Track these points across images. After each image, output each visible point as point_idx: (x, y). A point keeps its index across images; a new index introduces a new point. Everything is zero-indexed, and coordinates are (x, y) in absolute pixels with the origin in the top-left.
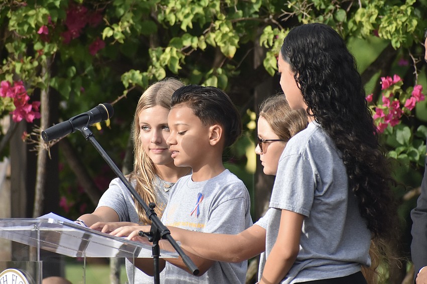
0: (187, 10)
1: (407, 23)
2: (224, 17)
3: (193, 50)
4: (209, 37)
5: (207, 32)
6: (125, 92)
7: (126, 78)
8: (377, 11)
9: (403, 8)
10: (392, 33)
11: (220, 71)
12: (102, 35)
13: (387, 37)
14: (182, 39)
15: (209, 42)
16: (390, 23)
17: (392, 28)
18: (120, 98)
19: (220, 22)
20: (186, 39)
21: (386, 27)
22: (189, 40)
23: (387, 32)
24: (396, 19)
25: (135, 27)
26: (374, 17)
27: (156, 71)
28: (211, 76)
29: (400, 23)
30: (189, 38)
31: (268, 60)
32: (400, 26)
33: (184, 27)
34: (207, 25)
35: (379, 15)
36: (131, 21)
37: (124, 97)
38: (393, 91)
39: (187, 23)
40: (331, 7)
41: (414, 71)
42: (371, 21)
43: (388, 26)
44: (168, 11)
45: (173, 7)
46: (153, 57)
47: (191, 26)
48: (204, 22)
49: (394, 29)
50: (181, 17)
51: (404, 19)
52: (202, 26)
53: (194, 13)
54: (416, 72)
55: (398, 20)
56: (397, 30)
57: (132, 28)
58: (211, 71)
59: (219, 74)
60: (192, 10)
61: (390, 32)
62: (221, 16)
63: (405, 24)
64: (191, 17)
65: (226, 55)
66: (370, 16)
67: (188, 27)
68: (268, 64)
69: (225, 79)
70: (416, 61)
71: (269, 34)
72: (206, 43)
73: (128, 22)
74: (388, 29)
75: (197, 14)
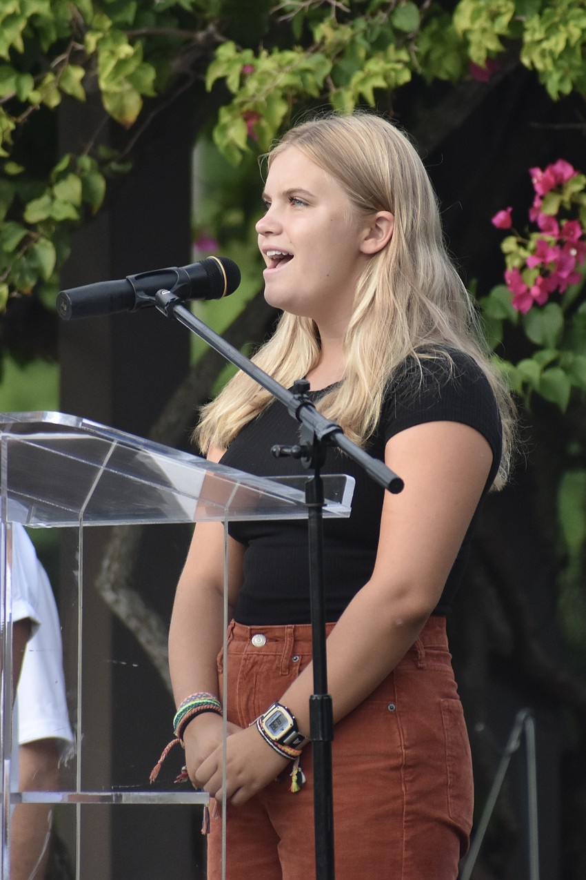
0: (11, 7)
2: (107, 23)
3: (31, 109)
4: (68, 75)
5: (61, 64)
8: (511, 6)
10: (556, 56)
11: (86, 162)
13: (545, 65)
15: (69, 90)
16: (551, 30)
17: (557, 43)
19: (100, 35)
21: (540, 42)
22: (12, 81)
23: (543, 54)
24: (565, 22)
26: (505, 20)
28: (63, 176)
29: (577, 32)
30: (9, 77)
31: (225, 128)
32: (576, 41)
34: (61, 46)
35: (516, 13)
38: (566, 198)
39: (9, 39)
42: (497, 29)
43: (547, 38)
47: (20, 45)
48: (53, 37)
49: (562, 46)
52: (45, 48)
53: (29, 13)
55: (572, 24)
56: (568, 48)
58: (63, 165)
59: (83, 170)
60: (23, 6)
61: (552, 53)
62: (99, 21)
64: (21, 24)
66: (495, 16)
67: (12, 49)
68: (224, 136)
69: (99, 184)
71: (230, 61)
72: (61, 91)
74: (545, 45)
75: (35, 17)
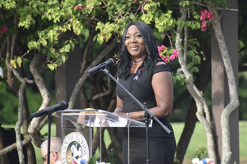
0: (57, 14)
1: (168, 21)
2: (74, 17)
3: (61, 32)
4: (68, 26)
5: (66, 24)
6: (28, 51)
7: (30, 45)
8: (152, 16)
9: (166, 15)
11: (71, 41)
12: (18, 26)
14: (54, 27)
15: (68, 29)
16: (160, 21)
17: (162, 24)
18: (25, 54)
19: (73, 19)
20: (56, 27)
21: (158, 23)
24: (163, 20)
25: (33, 21)
27: (42, 42)
28: (67, 44)
29: (165, 22)
30: (57, 26)
31: (99, 37)
32: (165, 23)
33: (55, 21)
34: (66, 20)
35: (153, 17)
36: (31, 19)
37: (28, 53)
39: (57, 19)
40: (128, 13)
41: (170, 42)
42: (150, 20)
44: (47, 14)
45: (50, 12)
46: (40, 35)
47: (59, 21)
49: (163, 24)
50: (54, 16)
51: (167, 20)
52: (64, 21)
53: (60, 15)
54: (171, 43)
55: (164, 20)
56: (164, 25)
57: (31, 22)
58: (67, 42)
59: (70, 43)
60: (59, 13)
61: (161, 26)
62: (73, 16)
63: (167, 22)
64: (59, 17)
65: (76, 34)
66: (149, 18)
67: (57, 21)
68: (99, 39)
69: (73, 45)
70: (170, 37)
71: (100, 25)
72: (66, 29)
73: (29, 19)
74: (159, 24)
75: (62, 15)
